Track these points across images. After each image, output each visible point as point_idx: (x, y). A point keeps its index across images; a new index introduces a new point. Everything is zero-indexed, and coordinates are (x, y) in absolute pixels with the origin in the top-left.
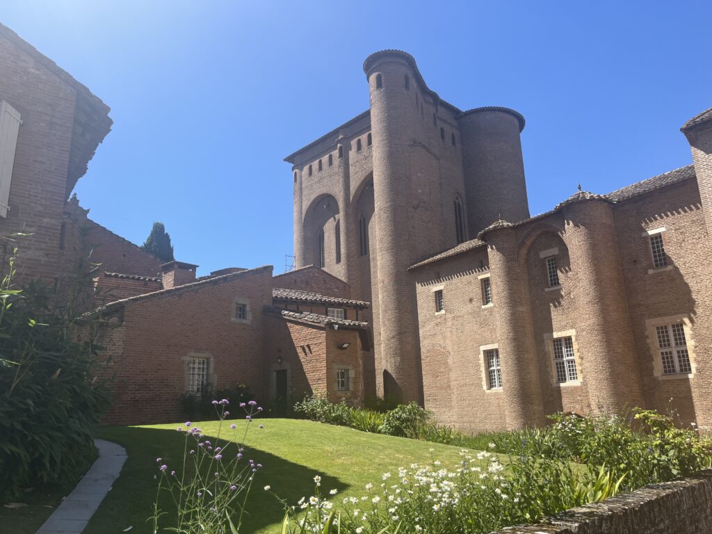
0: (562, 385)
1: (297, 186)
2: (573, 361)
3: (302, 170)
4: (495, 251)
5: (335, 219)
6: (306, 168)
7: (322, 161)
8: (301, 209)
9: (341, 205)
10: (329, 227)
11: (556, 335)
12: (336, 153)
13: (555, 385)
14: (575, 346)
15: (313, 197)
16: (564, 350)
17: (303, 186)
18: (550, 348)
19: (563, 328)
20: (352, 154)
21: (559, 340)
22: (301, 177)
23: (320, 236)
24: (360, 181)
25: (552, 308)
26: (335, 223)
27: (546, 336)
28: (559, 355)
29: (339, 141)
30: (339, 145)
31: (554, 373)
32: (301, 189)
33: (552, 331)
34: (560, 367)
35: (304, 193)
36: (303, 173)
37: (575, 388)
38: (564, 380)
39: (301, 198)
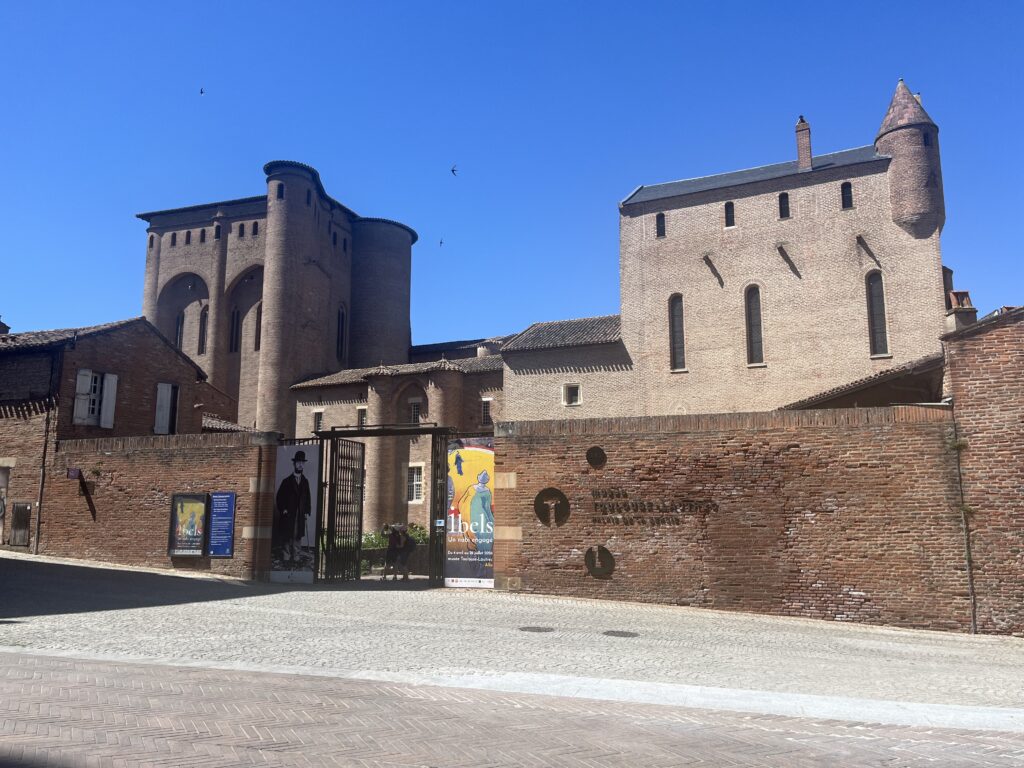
0: (410, 502)
1: (153, 253)
2: (420, 485)
3: (161, 235)
4: (374, 393)
5: (201, 304)
6: (168, 235)
7: (192, 234)
8: (157, 283)
9: (212, 291)
10: (192, 312)
11: (411, 465)
12: (211, 230)
13: (405, 503)
14: (423, 474)
15: (174, 272)
16: (415, 476)
17: (161, 255)
18: (405, 474)
19: (417, 460)
20: (232, 237)
21: (413, 468)
22: (160, 244)
23: (178, 318)
24: (240, 271)
25: (411, 444)
26: (201, 309)
27: (403, 464)
28: (411, 480)
29: (218, 219)
30: (216, 223)
31: (406, 493)
32: (158, 258)
33: (408, 461)
34: (411, 488)
35: (162, 263)
36: (163, 239)
37: (419, 505)
38: (411, 499)
39: (157, 268)
